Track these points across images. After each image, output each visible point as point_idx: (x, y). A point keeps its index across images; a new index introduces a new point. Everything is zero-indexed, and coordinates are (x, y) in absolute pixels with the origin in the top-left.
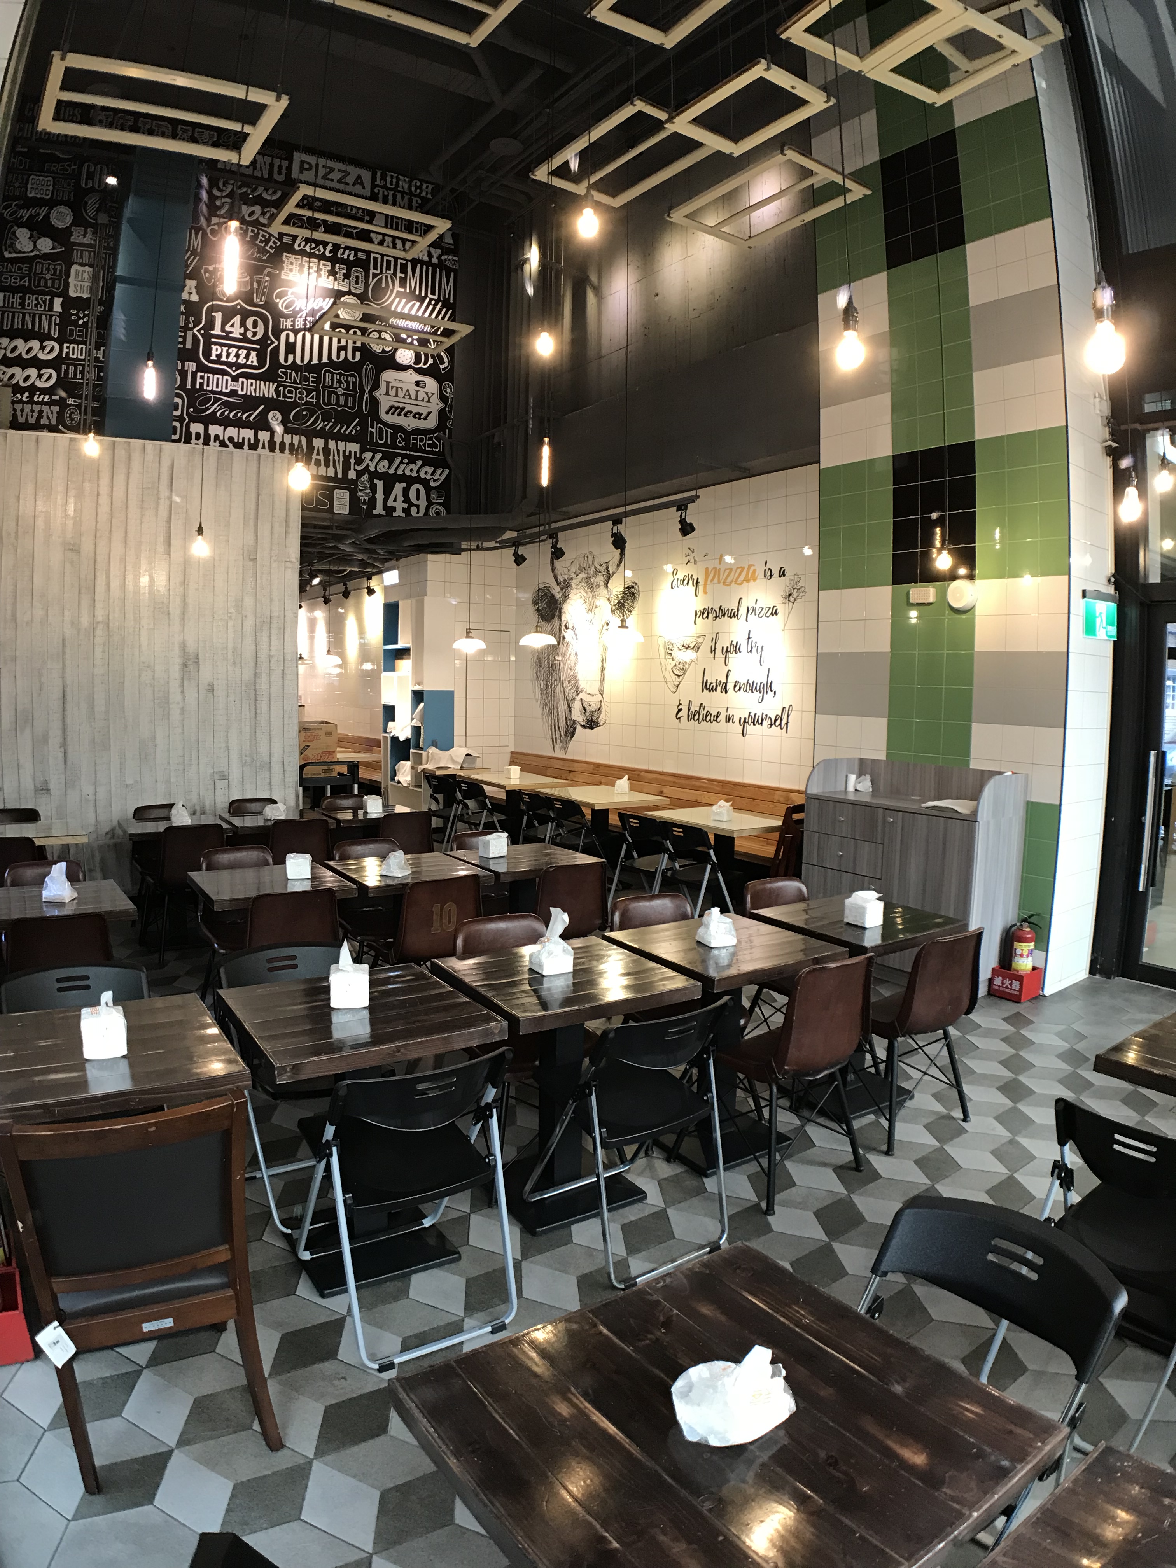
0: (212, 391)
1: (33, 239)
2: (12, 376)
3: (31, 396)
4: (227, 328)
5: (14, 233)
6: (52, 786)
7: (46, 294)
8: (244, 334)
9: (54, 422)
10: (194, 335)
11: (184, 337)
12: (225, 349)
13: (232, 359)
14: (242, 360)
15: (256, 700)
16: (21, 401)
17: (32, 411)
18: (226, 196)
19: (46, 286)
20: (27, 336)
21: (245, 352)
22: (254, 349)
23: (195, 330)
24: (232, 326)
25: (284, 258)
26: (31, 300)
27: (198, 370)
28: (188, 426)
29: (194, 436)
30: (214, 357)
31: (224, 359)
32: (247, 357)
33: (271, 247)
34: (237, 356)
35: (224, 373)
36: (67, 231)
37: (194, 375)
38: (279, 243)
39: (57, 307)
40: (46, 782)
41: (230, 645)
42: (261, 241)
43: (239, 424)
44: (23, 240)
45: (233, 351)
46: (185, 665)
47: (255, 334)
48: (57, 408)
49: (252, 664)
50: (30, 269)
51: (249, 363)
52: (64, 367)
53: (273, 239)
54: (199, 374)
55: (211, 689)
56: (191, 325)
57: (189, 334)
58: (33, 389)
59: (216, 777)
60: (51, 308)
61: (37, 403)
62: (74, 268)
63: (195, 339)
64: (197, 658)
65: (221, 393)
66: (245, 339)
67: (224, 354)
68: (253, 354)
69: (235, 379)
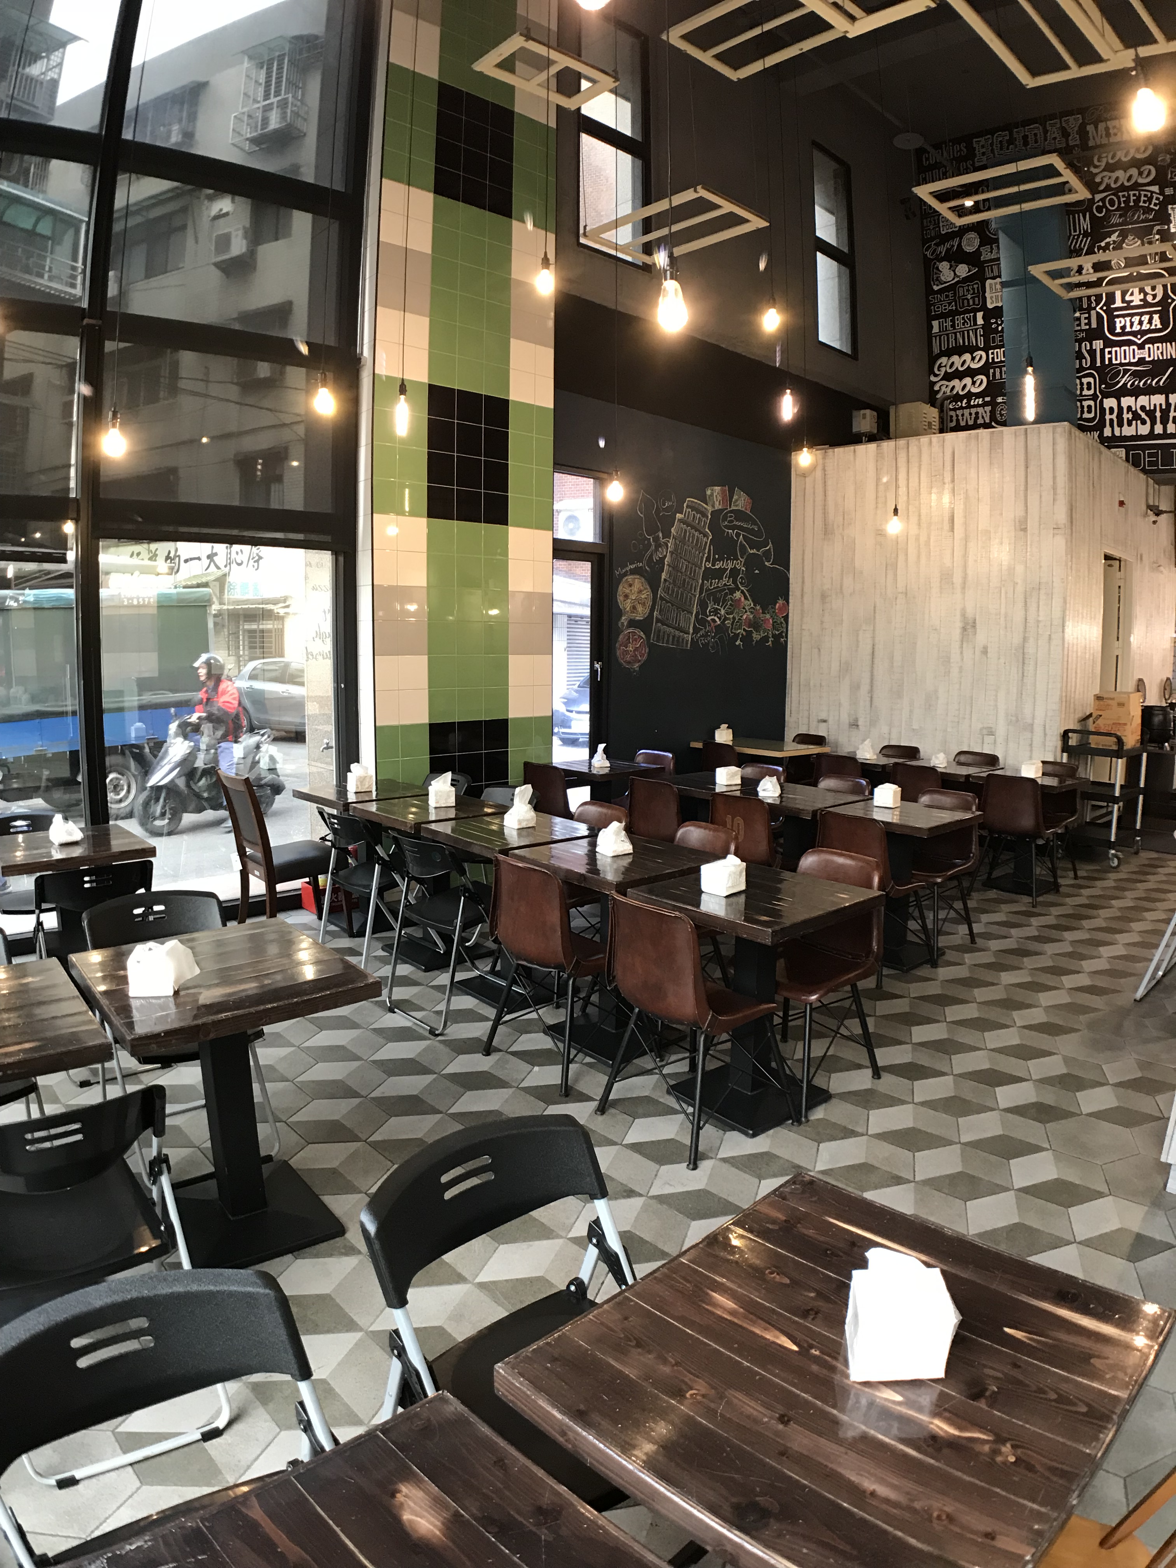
0: (1121, 364)
1: (953, 268)
2: (953, 387)
3: (969, 402)
4: (1128, 298)
5: (937, 268)
6: (860, 723)
7: (969, 312)
8: (1144, 300)
9: (987, 421)
10: (1098, 313)
11: (1089, 318)
12: (1128, 319)
13: (1136, 327)
14: (1145, 326)
15: (1024, 663)
16: (962, 408)
17: (970, 414)
18: (1104, 170)
19: (969, 305)
20: (959, 351)
21: (1147, 317)
22: (1156, 312)
23: (1098, 309)
24: (1132, 294)
25: (1170, 211)
26: (959, 320)
27: (1105, 347)
28: (1101, 402)
29: (1107, 412)
30: (1118, 330)
31: (1128, 329)
32: (1150, 322)
33: (1155, 205)
34: (1141, 323)
35: (1129, 343)
36: (978, 253)
37: (1102, 351)
38: (1161, 198)
39: (980, 321)
40: (856, 720)
41: (1003, 611)
42: (1145, 202)
43: (1150, 391)
44: (946, 273)
45: (1136, 319)
46: (964, 629)
47: (1154, 296)
48: (989, 408)
49: (1022, 629)
50: (955, 294)
51: (1153, 327)
52: (992, 371)
53: (1155, 196)
54: (1107, 350)
55: (985, 651)
56: (1093, 305)
57: (1093, 313)
58: (970, 395)
59: (985, 732)
60: (975, 324)
61: (974, 406)
62: (988, 282)
63: (1099, 317)
64: (974, 622)
65: (1130, 364)
66: (1146, 304)
67: (1128, 324)
68: (1156, 317)
69: (1141, 347)
